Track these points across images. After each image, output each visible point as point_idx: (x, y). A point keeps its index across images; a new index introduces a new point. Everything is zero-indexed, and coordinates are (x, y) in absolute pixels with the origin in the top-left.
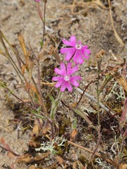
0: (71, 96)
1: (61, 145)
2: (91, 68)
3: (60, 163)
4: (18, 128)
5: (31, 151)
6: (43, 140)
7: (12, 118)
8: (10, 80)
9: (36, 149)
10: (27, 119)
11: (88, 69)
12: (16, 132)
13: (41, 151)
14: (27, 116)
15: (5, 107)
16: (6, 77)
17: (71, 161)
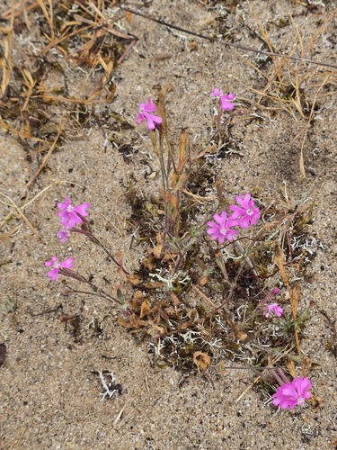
1: (182, 282)
3: (175, 304)
4: (134, 234)
5: (143, 272)
7: (128, 217)
8: (141, 162)
9: (150, 274)
10: (147, 226)
12: (129, 238)
13: (155, 279)
15: (124, 198)
16: (138, 156)
17: (187, 305)
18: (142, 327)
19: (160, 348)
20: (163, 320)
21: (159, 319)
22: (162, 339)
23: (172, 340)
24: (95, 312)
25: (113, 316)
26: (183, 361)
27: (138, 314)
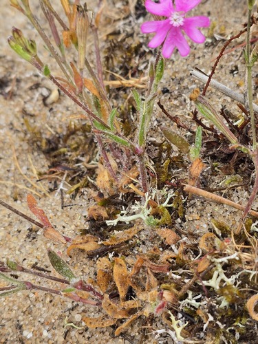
0: (176, 102)
1: (165, 204)
2: (218, 37)
3: (169, 241)
4: (61, 187)
5: (97, 227)
6: (122, 203)
7: (45, 170)
8: (31, 89)
9: (109, 223)
10: (79, 169)
11: (209, 41)
12: (57, 196)
13: (121, 226)
14: (78, 161)
15: (26, 146)
16: (22, 84)
17: (193, 235)
18: (132, 311)
19: (178, 331)
20: (161, 279)
21: (153, 279)
22: (176, 313)
23: (193, 302)
24: (45, 334)
25: (78, 324)
26: (233, 332)
27: (114, 296)
